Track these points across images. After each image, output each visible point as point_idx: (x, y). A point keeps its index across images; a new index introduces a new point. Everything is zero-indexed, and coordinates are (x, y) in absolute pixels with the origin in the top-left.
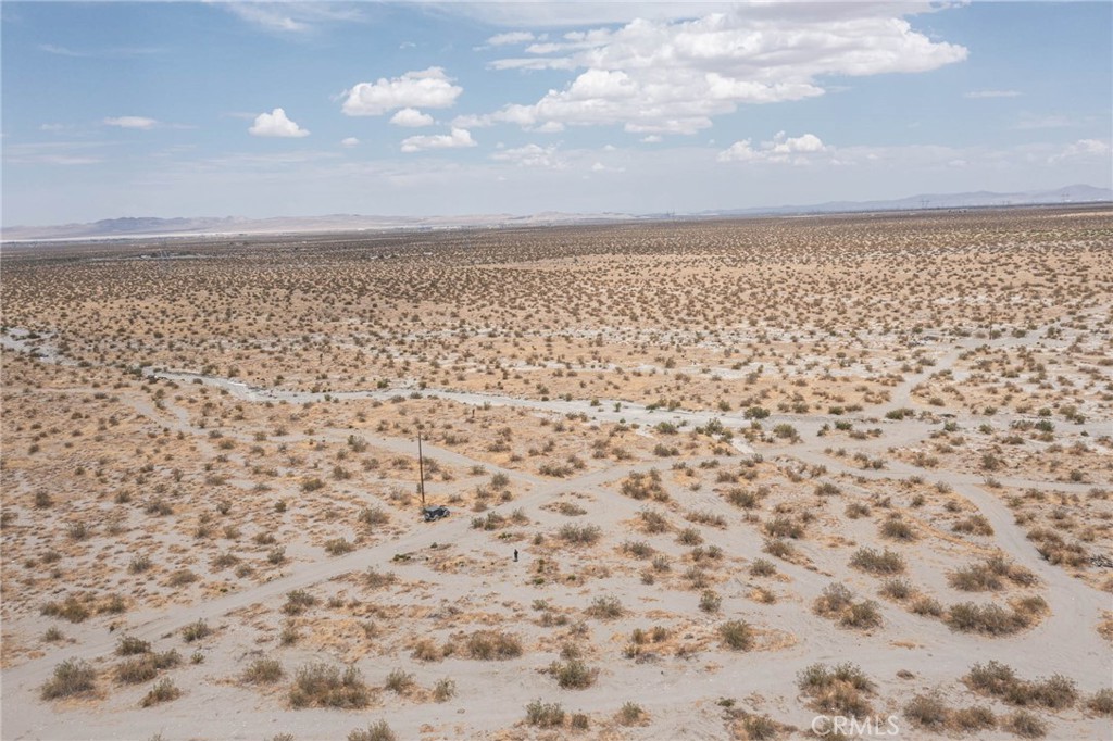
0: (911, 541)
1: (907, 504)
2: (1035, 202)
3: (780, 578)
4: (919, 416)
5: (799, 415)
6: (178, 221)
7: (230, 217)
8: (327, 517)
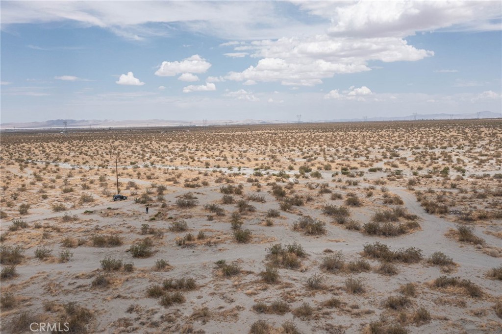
0: (359, 206)
1: (364, 196)
2: (466, 118)
3: (281, 218)
4: (384, 171)
5: (326, 171)
6: (83, 121)
7: (106, 120)
8: (65, 201)
